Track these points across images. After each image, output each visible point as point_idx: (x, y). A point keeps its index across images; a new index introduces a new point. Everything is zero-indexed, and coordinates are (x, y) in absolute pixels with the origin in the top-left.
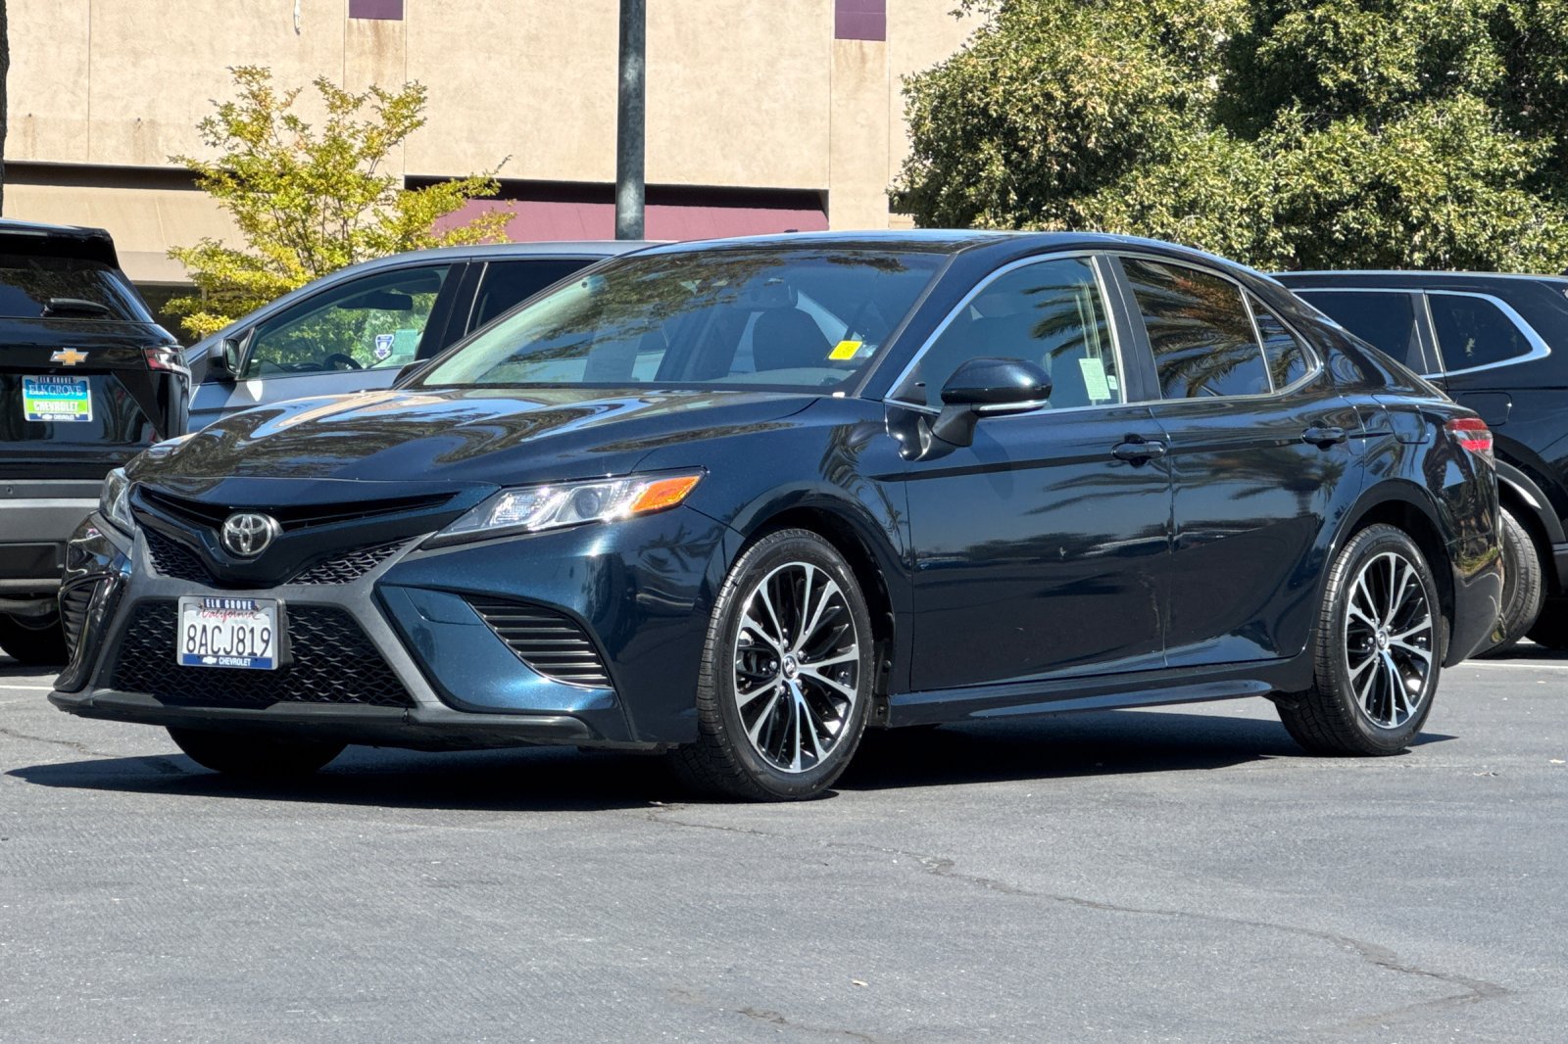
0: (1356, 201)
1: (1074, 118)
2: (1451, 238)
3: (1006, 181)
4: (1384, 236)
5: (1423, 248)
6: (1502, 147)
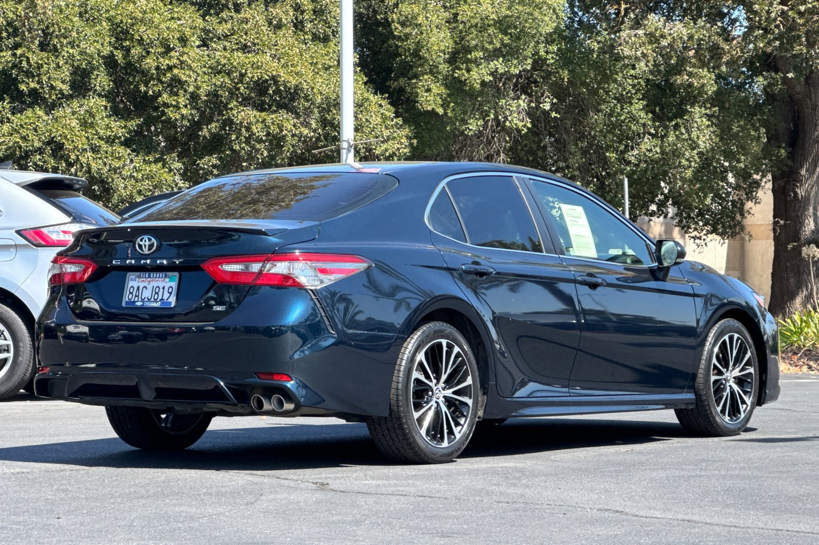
0: (40, 151)
2: (89, 171)
6: (113, 124)
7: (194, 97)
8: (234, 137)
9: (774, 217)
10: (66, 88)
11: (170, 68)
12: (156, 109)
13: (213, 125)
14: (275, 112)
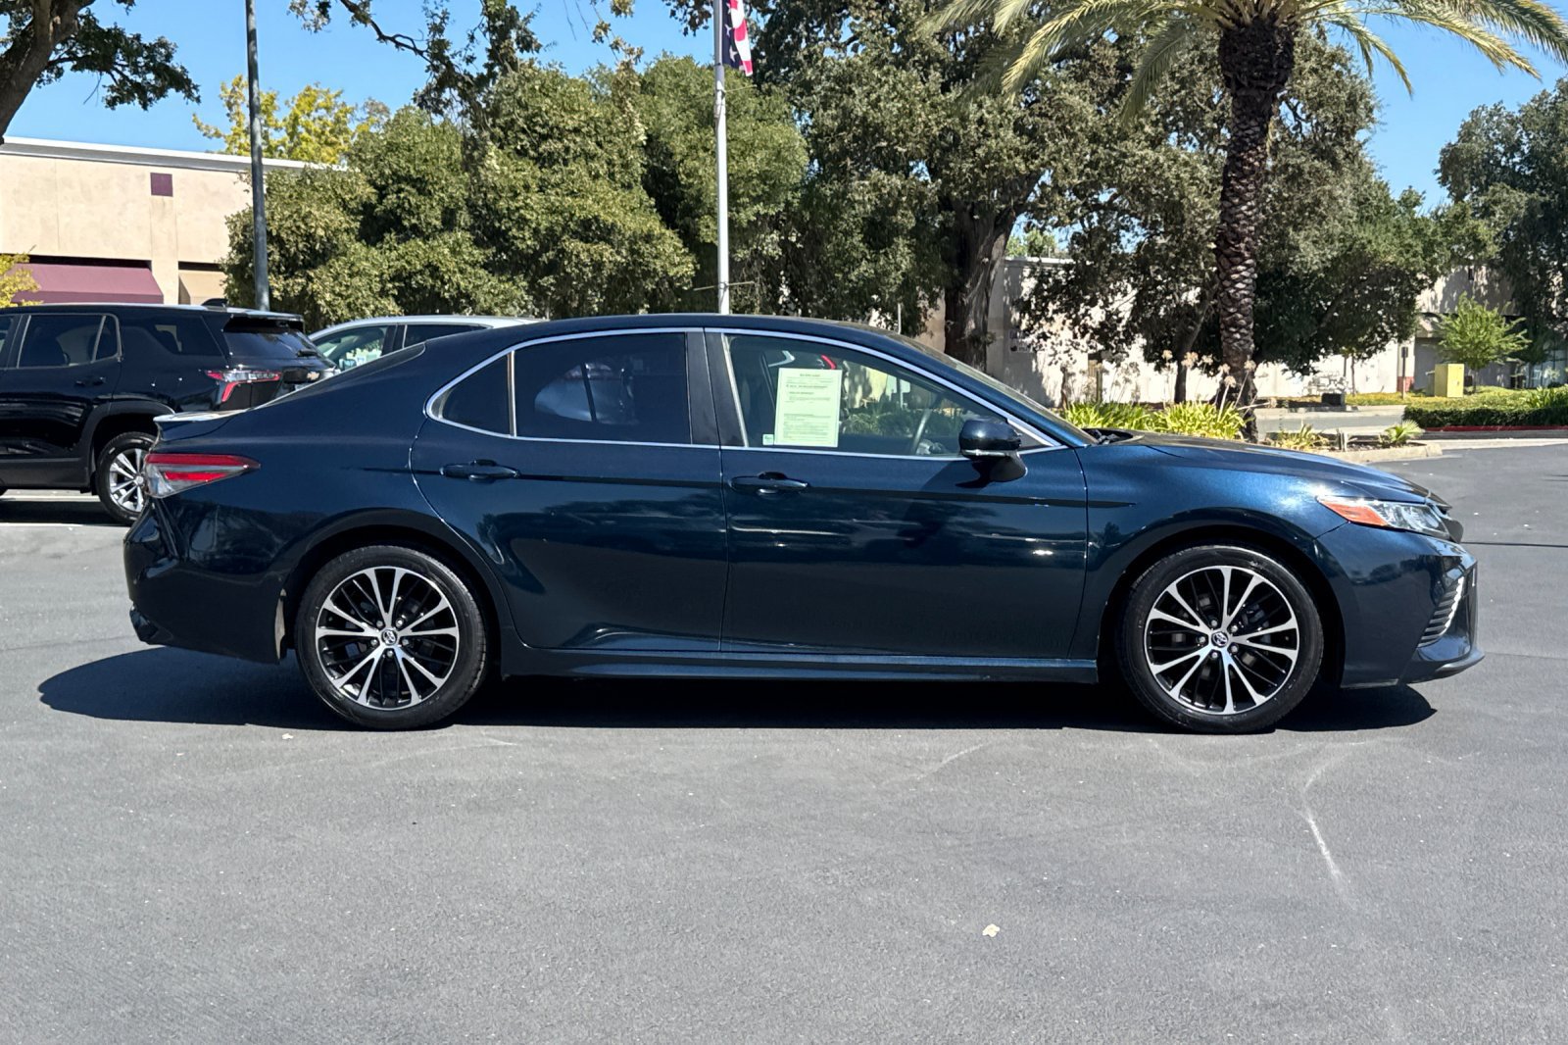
0: (421, 272)
1: (309, 237)
2: (458, 285)
3: (280, 262)
4: (433, 286)
5: (449, 291)
6: (475, 252)
7: (536, 231)
8: (566, 262)
9: (946, 318)
10: (438, 223)
11: (518, 209)
12: (507, 240)
13: (551, 253)
14: (596, 243)
